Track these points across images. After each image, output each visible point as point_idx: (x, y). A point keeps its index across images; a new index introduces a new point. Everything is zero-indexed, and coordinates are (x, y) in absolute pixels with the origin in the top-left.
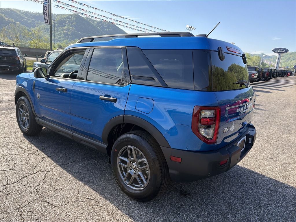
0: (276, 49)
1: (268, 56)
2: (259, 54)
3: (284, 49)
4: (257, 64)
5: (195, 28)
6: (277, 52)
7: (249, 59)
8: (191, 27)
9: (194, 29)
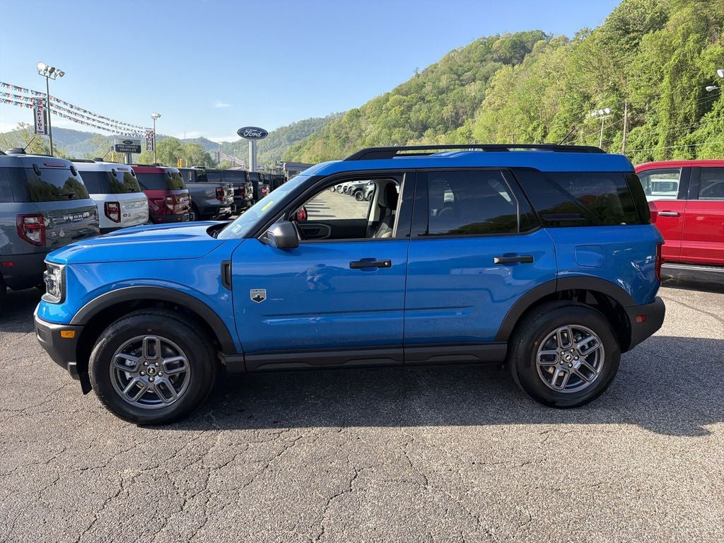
0: (244, 129)
1: (215, 143)
2: (194, 139)
3: (259, 130)
4: (197, 161)
5: (63, 73)
6: (248, 136)
7: (179, 150)
8: (53, 69)
9: (61, 76)
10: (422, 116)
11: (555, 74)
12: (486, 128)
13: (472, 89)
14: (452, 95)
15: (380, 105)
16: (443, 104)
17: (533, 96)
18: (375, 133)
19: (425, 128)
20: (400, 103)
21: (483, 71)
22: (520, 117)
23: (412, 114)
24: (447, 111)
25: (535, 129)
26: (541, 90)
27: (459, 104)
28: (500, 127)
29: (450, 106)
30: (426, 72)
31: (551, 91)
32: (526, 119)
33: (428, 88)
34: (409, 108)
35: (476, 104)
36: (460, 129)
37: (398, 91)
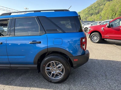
10: (92, 12)
11: (118, 2)
12: (104, 14)
13: (102, 7)
14: (97, 8)
15: (84, 11)
16: (96, 10)
17: (114, 7)
18: (83, 16)
19: (92, 14)
20: (88, 10)
21: (104, 3)
22: (110, 11)
23: (90, 12)
24: (97, 11)
25: (113, 13)
26: (115, 6)
27: (99, 9)
28: (106, 13)
29: (97, 10)
30: (93, 4)
31: (117, 6)
32: (112, 11)
33: (93, 7)
34: (89, 11)
35: (102, 10)
36: (99, 14)
37: (87, 8)
